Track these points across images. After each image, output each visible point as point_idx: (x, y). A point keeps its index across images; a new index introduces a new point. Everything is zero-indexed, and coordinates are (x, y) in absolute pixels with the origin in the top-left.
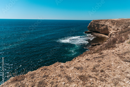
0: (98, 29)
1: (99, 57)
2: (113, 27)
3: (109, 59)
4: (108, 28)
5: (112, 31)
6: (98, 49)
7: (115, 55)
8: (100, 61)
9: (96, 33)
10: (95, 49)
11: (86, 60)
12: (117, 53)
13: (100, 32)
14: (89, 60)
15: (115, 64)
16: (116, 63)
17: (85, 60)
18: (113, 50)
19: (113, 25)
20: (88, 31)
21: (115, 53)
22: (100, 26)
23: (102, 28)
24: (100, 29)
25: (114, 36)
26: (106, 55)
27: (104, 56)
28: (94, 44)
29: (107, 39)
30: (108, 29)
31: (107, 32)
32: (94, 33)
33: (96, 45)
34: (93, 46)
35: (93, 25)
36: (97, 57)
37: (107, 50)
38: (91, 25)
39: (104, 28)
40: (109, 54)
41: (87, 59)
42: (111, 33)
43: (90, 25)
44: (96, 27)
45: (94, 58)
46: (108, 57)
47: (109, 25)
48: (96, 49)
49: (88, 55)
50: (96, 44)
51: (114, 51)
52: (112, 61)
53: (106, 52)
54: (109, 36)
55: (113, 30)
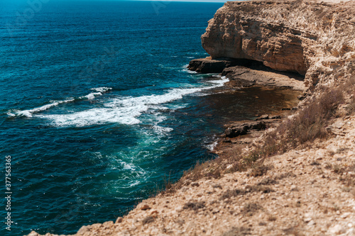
0: (253, 45)
1: (251, 189)
2: (324, 38)
3: (296, 194)
4: (300, 41)
5: (322, 59)
6: (253, 148)
7: (326, 171)
8: (251, 209)
9: (245, 69)
10: (239, 151)
11: (185, 212)
12: (333, 162)
13: (266, 63)
14: (202, 205)
15: (322, 214)
16: (326, 212)
17: (180, 208)
18: (319, 147)
19: (326, 26)
20: (204, 60)
21: (323, 164)
22: (264, 33)
23: (275, 41)
24: (265, 49)
25: (330, 83)
26: (282, 177)
27: (273, 182)
28: (239, 125)
29: (301, 99)
30: (304, 45)
31: (297, 62)
32: (237, 70)
33: (247, 128)
34: (235, 134)
35: (231, 28)
36: (238, 192)
37: (292, 153)
38: (218, 27)
39: (282, 42)
40: (296, 173)
41: (190, 206)
42: (318, 65)
43: (212, 28)
44: (246, 36)
45: (226, 196)
46: (293, 186)
47: (305, 26)
48: (247, 149)
49: (199, 182)
50: (249, 123)
51: (320, 153)
52: (310, 205)
53: (285, 163)
54: (307, 84)
55: (325, 51)
